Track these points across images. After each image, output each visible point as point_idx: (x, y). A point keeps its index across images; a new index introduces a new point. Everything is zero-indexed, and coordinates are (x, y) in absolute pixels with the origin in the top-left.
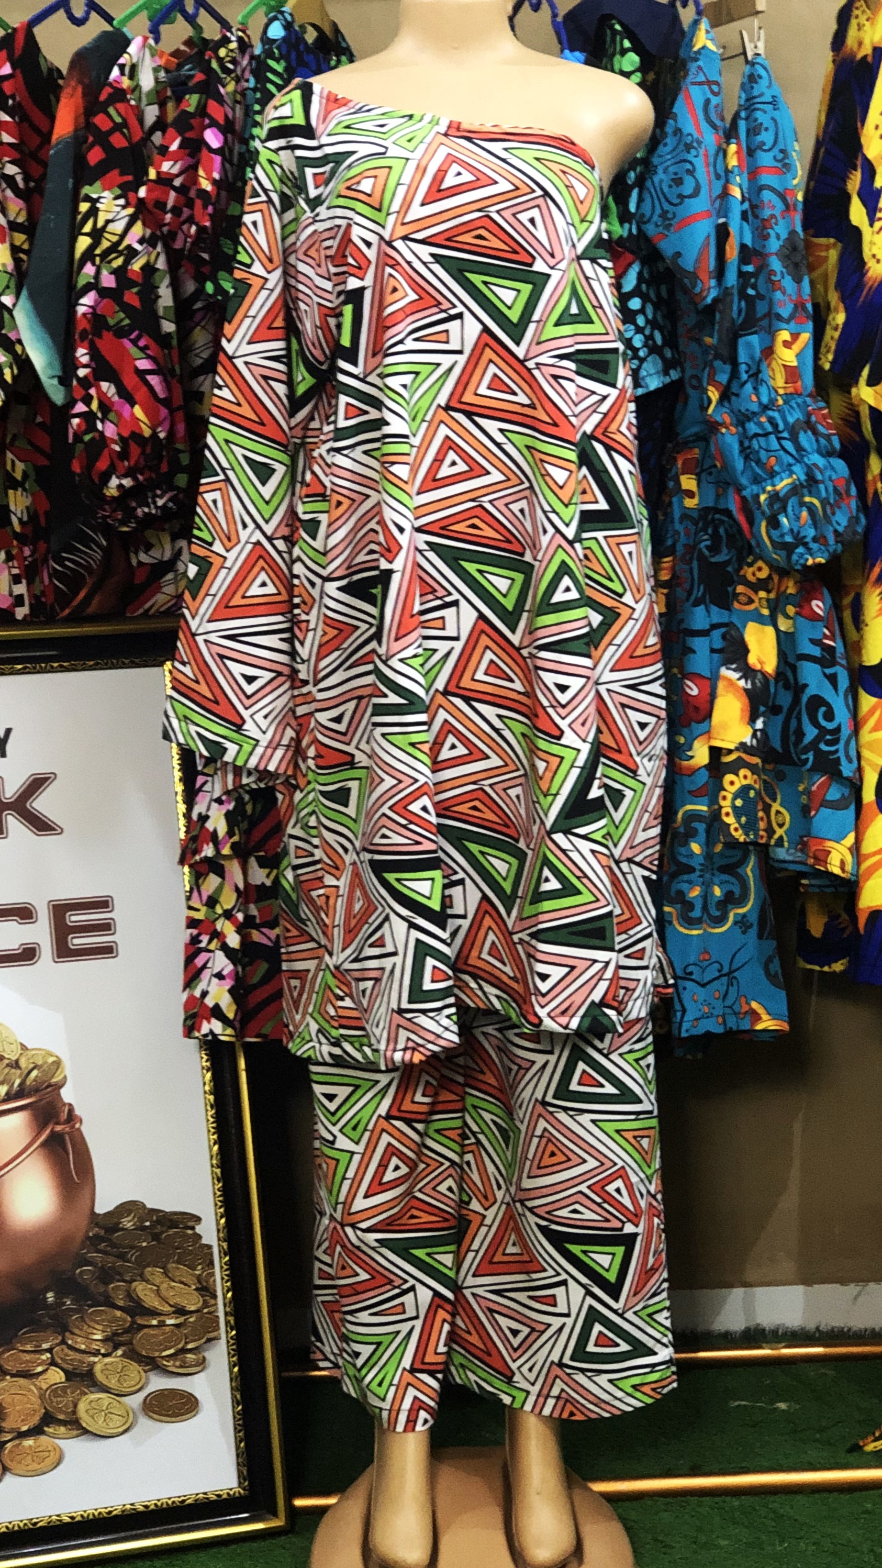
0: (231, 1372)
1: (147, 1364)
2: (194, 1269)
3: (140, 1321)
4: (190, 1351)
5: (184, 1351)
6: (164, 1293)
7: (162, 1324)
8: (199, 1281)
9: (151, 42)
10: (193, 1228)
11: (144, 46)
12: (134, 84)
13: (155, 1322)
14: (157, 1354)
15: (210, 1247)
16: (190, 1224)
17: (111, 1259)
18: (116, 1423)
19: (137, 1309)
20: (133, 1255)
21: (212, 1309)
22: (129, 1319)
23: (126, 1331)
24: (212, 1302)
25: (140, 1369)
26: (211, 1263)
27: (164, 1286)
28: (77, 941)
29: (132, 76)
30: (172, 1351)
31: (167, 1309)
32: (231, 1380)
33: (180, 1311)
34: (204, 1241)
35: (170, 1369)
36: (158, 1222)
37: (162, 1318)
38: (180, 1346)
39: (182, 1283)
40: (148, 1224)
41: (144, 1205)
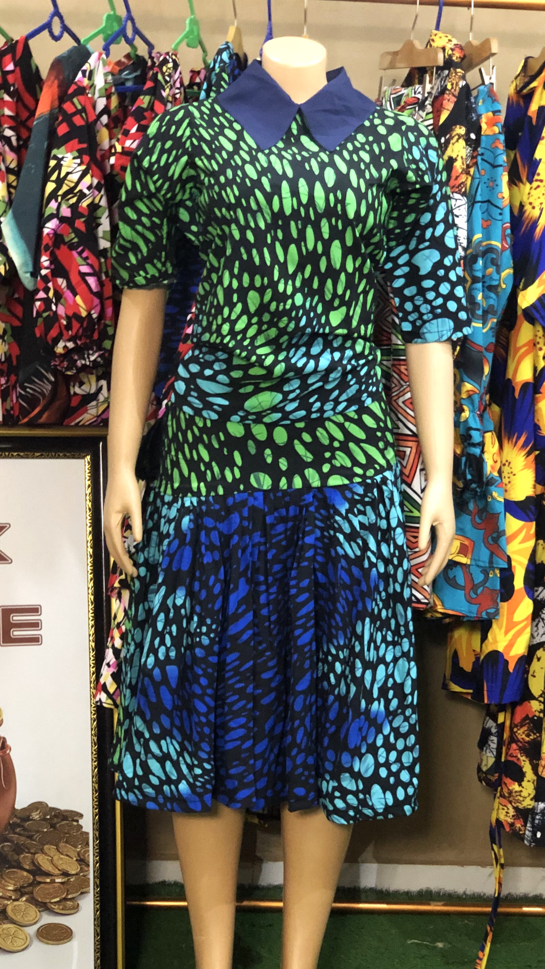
0: (95, 914)
1: (41, 907)
2: (76, 847)
3: (39, 879)
4: (71, 899)
5: (65, 899)
6: (55, 861)
7: (53, 882)
8: (79, 855)
9: (104, 55)
10: (77, 821)
11: (99, 59)
12: (91, 84)
13: (48, 880)
14: (48, 901)
15: (87, 834)
16: (75, 818)
17: (23, 838)
18: (19, 944)
19: (37, 871)
20: (37, 836)
21: (85, 873)
22: (32, 877)
23: (30, 885)
24: (86, 869)
25: (37, 910)
26: (88, 844)
27: (55, 858)
28: (17, 633)
29: (90, 78)
30: (58, 899)
31: (57, 872)
32: (95, 919)
33: (65, 874)
34: (84, 830)
35: (56, 911)
36: (55, 816)
37: (53, 878)
38: (63, 896)
39: (67, 855)
40: (48, 817)
41: (47, 805)
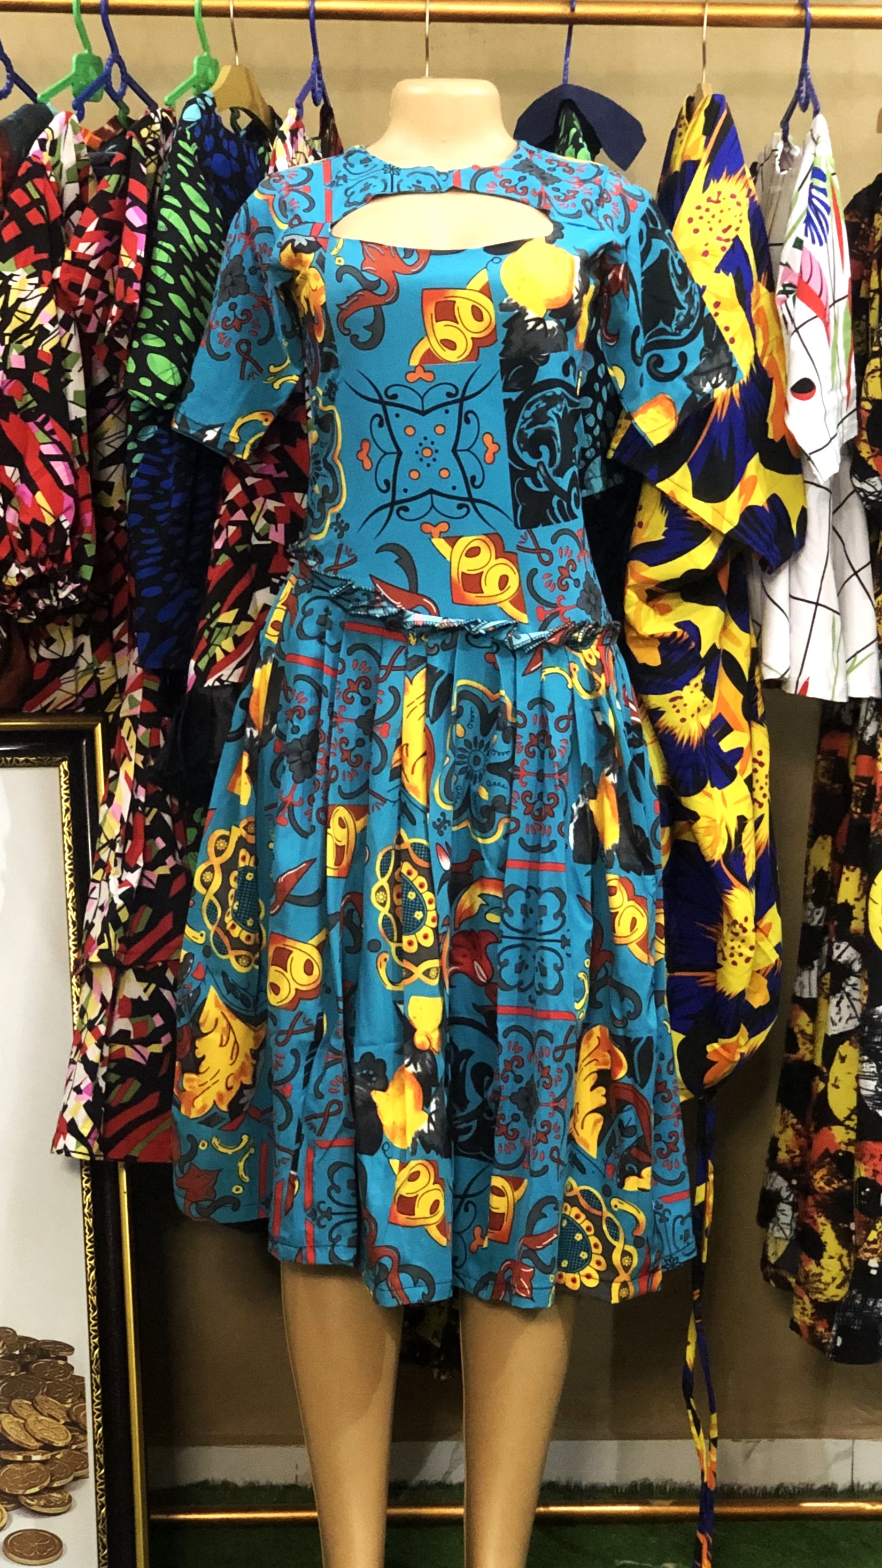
0: (98, 1513)
1: (10, 1502)
2: (63, 1402)
3: (4, 1456)
4: (58, 1489)
5: (49, 1489)
6: (31, 1426)
7: (28, 1460)
8: (68, 1415)
9: (74, 117)
10: (65, 1359)
11: (67, 122)
12: (55, 160)
13: (20, 1458)
14: (20, 1492)
15: (82, 1379)
16: (61, 1354)
19: (1, 1442)
21: (80, 1445)
24: (82, 1438)
26: (83, 1397)
27: (31, 1420)
29: (53, 152)
30: (36, 1489)
31: (34, 1444)
32: (98, 1521)
33: (48, 1447)
34: (76, 1373)
35: (34, 1508)
36: (29, 1350)
37: (28, 1453)
38: (46, 1484)
39: (50, 1416)
40: (17, 1352)
41: (15, 1333)
